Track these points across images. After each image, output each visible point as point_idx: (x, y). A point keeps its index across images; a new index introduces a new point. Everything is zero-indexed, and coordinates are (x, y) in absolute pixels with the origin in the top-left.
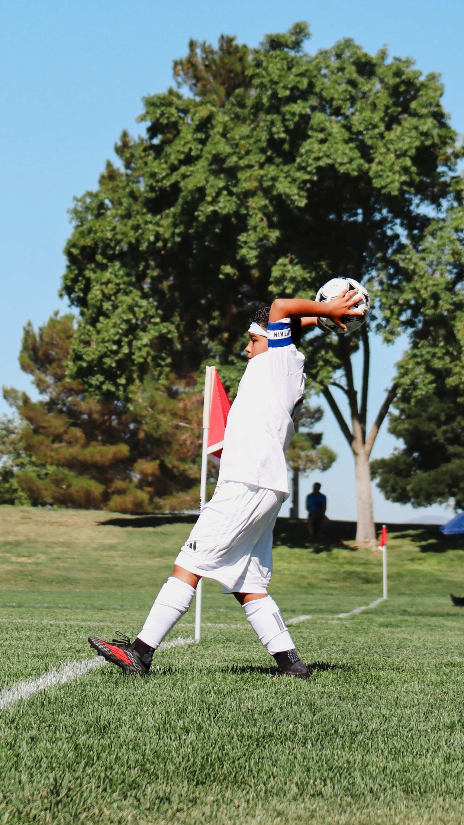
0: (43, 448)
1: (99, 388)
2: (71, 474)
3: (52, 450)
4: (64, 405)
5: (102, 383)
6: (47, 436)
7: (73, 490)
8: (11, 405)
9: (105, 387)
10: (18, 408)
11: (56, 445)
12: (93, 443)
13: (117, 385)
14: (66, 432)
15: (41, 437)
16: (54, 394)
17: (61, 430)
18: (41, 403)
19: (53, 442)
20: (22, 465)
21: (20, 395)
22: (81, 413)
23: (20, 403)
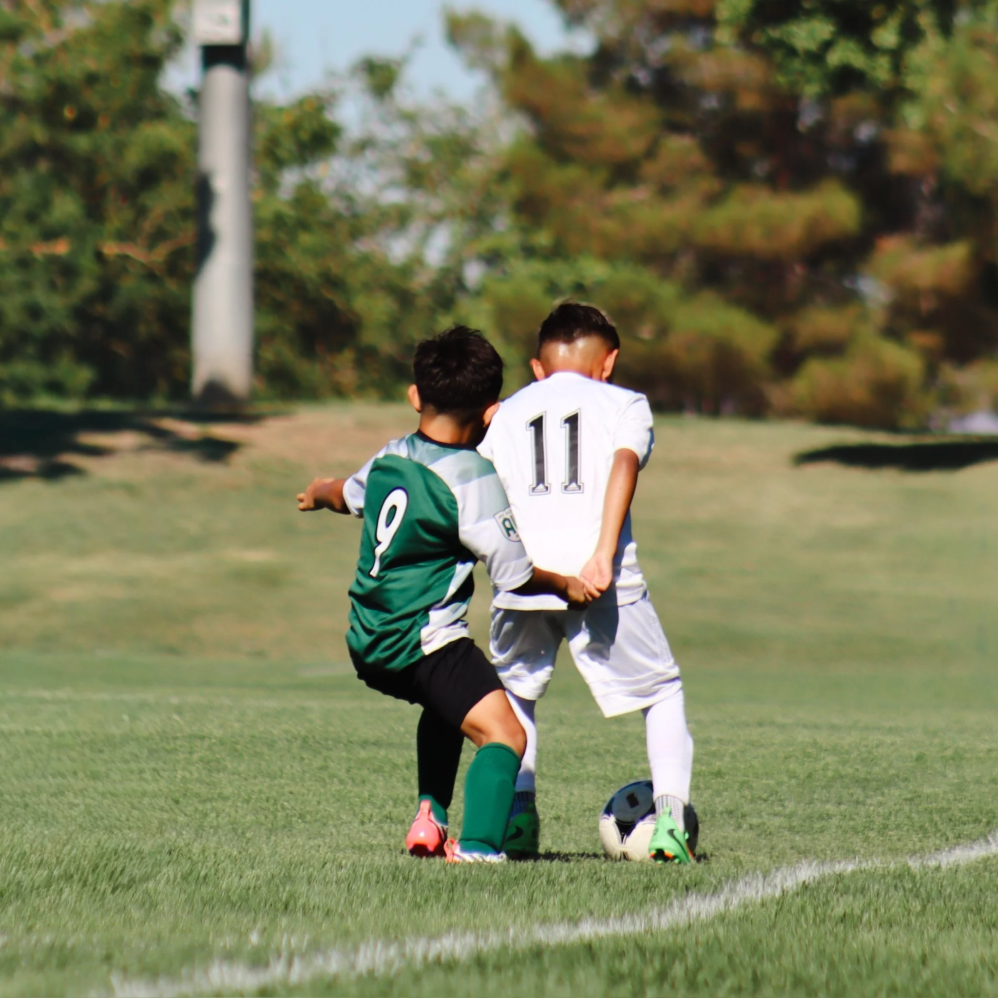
0: (579, 207)
1: (817, 57)
2: (667, 291)
3: (607, 213)
4: (643, 62)
5: (827, 46)
6: (591, 166)
7: (675, 344)
8: (472, 65)
9: (835, 58)
10: (496, 74)
11: (620, 197)
12: (741, 191)
13: (871, 49)
14: (651, 153)
15: (572, 173)
16: (613, 31)
17: (635, 146)
18: (568, 59)
19: (610, 185)
20: (493, 258)
21: (500, 32)
22: (699, 91)
23: (502, 58)
